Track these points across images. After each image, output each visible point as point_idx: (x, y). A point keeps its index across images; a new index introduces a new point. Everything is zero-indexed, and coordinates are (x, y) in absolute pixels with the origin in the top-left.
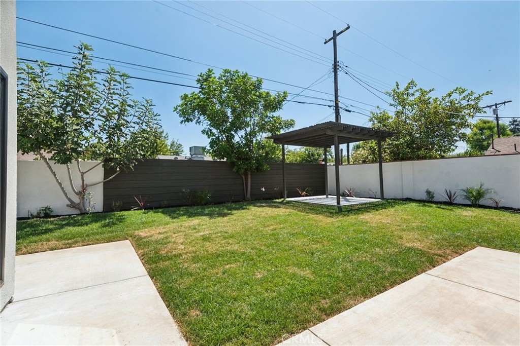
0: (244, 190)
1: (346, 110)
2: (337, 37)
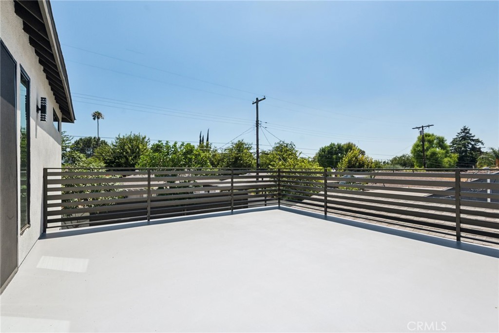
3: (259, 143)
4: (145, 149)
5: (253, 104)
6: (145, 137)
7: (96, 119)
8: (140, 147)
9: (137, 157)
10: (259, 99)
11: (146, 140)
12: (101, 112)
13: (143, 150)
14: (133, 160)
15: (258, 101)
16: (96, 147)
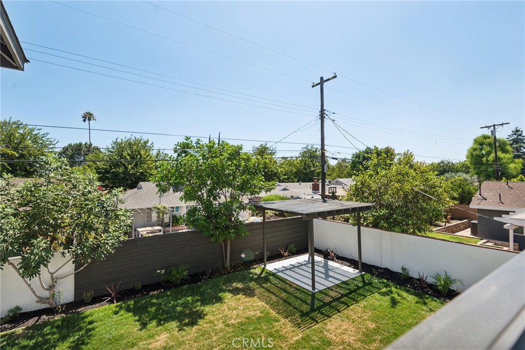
0: (223, 256)
1: (333, 158)
2: (324, 83)
3: (326, 143)
4: (148, 156)
5: (313, 86)
6: (148, 141)
7: (87, 121)
8: (142, 152)
9: (139, 166)
10: (325, 79)
11: (149, 144)
12: (92, 113)
13: (145, 157)
14: (134, 169)
15: (322, 81)
16: (87, 155)
